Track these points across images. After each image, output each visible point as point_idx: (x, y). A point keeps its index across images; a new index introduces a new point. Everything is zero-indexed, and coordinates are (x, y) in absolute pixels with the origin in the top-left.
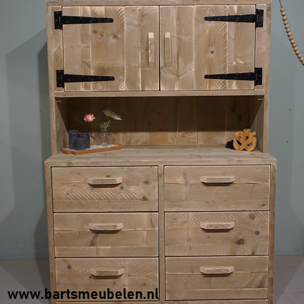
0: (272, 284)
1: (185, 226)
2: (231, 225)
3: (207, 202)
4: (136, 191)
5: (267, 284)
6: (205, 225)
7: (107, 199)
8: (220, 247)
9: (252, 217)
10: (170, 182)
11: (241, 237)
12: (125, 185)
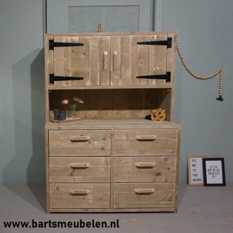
1: (126, 165)
2: (154, 164)
3: (140, 151)
4: (97, 144)
5: (174, 199)
6: (139, 164)
7: (81, 149)
8: (146, 177)
9: (166, 160)
11: (159, 171)
12: (91, 141)
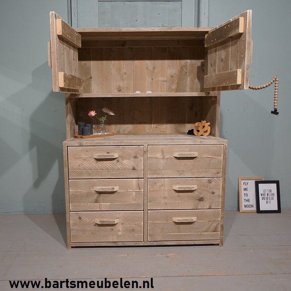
0: (223, 229)
1: (162, 188)
2: (195, 187)
3: (178, 171)
4: (128, 163)
5: (219, 229)
6: (177, 187)
7: (107, 169)
8: (187, 203)
9: (210, 182)
10: (152, 156)
11: (202, 196)
12: (120, 159)
